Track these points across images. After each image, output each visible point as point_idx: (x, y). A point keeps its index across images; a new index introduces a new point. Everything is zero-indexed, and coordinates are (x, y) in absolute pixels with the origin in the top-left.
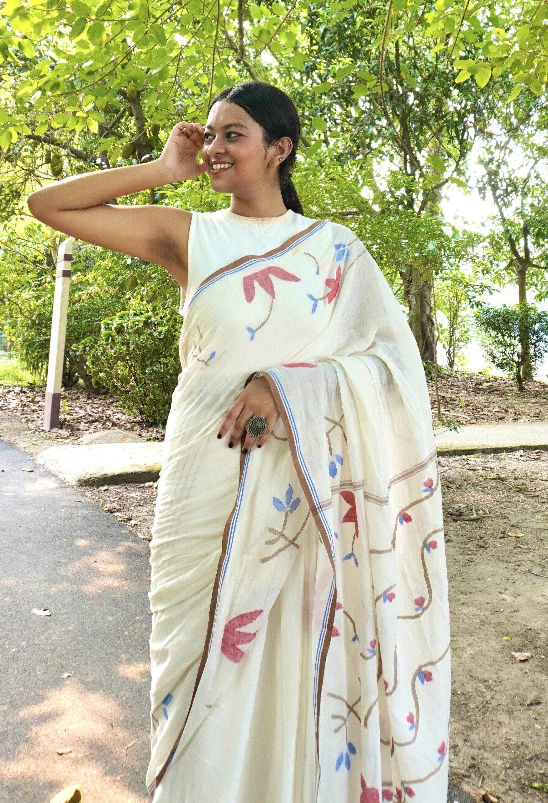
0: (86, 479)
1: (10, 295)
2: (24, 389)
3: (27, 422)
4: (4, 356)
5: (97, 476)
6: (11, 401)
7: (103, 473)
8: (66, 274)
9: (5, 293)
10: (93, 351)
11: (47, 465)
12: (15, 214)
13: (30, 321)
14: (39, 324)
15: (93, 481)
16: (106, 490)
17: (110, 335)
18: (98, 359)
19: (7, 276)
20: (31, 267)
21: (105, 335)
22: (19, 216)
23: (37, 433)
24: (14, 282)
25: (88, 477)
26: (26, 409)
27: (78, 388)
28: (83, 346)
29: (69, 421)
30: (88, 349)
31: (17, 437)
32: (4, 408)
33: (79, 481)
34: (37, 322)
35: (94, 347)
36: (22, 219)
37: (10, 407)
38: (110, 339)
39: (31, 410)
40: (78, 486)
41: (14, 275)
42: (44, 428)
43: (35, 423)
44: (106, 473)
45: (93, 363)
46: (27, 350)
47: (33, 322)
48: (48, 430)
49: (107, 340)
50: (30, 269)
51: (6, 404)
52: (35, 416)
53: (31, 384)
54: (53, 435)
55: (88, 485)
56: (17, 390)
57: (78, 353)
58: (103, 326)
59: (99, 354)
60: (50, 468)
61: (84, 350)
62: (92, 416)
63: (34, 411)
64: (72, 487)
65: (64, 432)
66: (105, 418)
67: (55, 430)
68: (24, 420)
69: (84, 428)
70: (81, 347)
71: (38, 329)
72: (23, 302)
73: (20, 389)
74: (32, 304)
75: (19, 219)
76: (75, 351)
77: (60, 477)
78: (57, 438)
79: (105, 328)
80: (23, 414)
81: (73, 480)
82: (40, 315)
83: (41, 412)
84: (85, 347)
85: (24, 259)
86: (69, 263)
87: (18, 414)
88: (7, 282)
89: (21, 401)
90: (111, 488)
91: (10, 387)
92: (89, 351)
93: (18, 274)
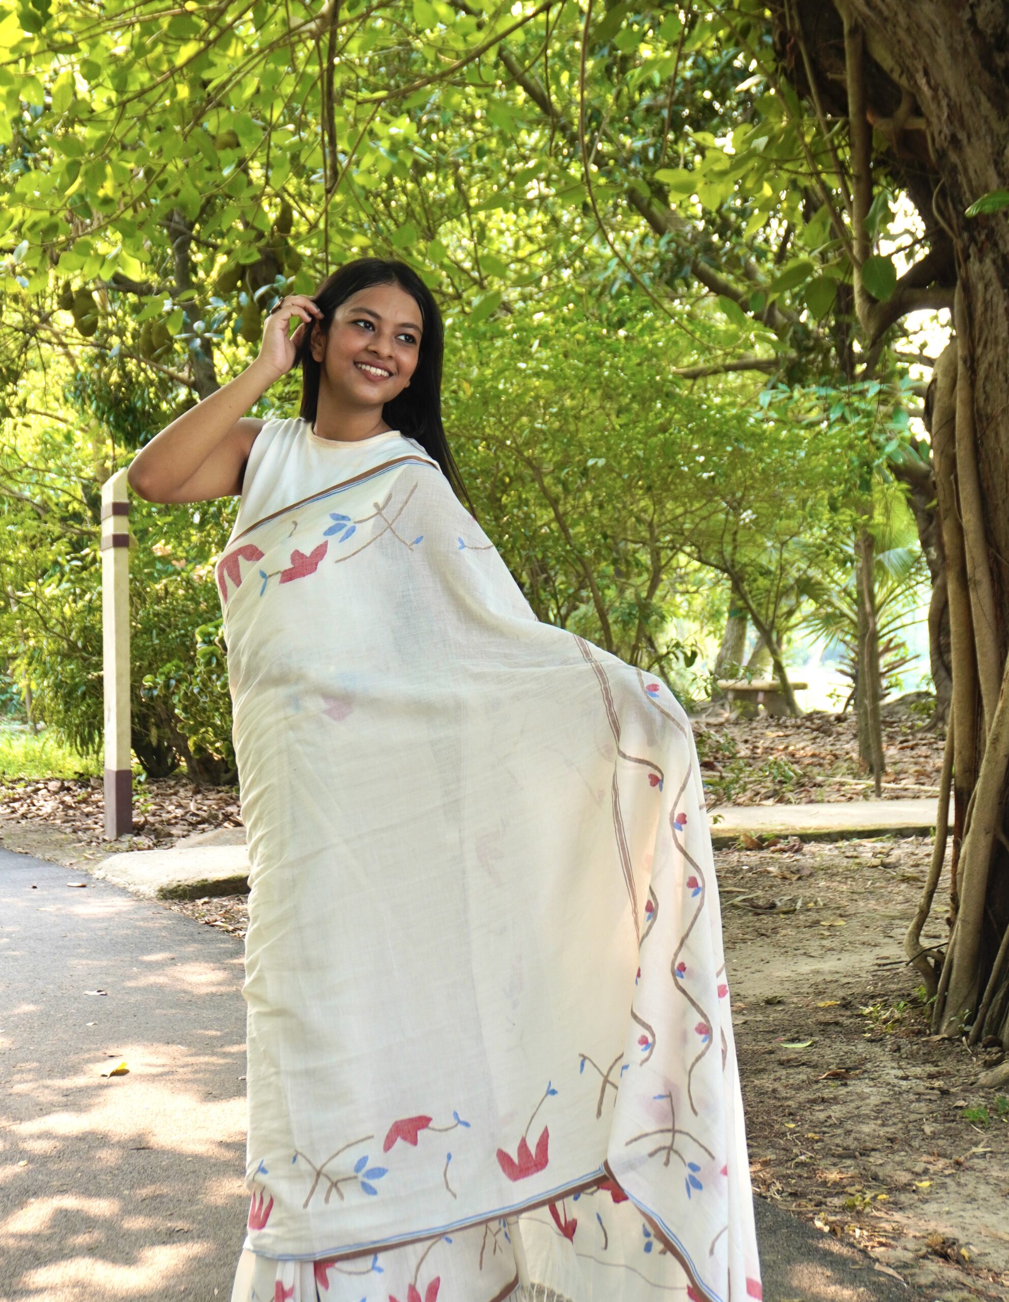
0: (171, 887)
1: (19, 594)
2: (66, 784)
3: (75, 832)
4: (22, 732)
5: (190, 882)
6: (42, 802)
7: (199, 878)
8: (120, 541)
9: (9, 589)
10: (183, 687)
11: (109, 878)
12: (10, 416)
13: (65, 644)
14: (85, 648)
15: (184, 891)
16: (205, 903)
17: (212, 654)
18: (195, 702)
19: (10, 553)
20: (57, 529)
21: (204, 656)
22: (20, 420)
23: (94, 844)
24: (24, 565)
25: (175, 884)
26: (71, 812)
27: (178, 778)
28: (163, 677)
29: (153, 824)
30: (173, 682)
31: (58, 852)
32: (29, 816)
33: (161, 890)
34: (80, 644)
35: (185, 680)
36: (26, 425)
37: (41, 813)
38: (214, 661)
39: (82, 813)
40: (160, 899)
41: (24, 549)
42: (106, 838)
43: (89, 833)
44: (204, 877)
45: (185, 709)
46: (66, 703)
47: (73, 646)
48: (114, 838)
49: (208, 663)
50: (57, 534)
51: (33, 808)
52: (89, 822)
53: (81, 775)
54: (125, 846)
55: (176, 897)
56: (53, 786)
57: (155, 693)
58: (199, 638)
59: (196, 691)
60: (115, 880)
61: (167, 686)
62: (197, 815)
63: (88, 815)
64: (150, 899)
65: (143, 840)
66: (221, 817)
67: (127, 838)
68: (68, 830)
69: (180, 833)
70: (160, 680)
71: (85, 659)
72: (47, 605)
73: (58, 784)
74: (67, 610)
75: (19, 427)
76: (150, 689)
77: (132, 889)
78: (131, 849)
79: (204, 642)
80: (67, 821)
81: (151, 891)
82: (84, 629)
83: (101, 816)
84: (168, 679)
85: (42, 511)
86: (124, 520)
87: (58, 822)
88: (10, 564)
89: (63, 802)
90: (215, 900)
91: (37, 782)
92: (177, 687)
93: (33, 547)
